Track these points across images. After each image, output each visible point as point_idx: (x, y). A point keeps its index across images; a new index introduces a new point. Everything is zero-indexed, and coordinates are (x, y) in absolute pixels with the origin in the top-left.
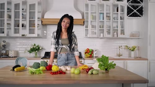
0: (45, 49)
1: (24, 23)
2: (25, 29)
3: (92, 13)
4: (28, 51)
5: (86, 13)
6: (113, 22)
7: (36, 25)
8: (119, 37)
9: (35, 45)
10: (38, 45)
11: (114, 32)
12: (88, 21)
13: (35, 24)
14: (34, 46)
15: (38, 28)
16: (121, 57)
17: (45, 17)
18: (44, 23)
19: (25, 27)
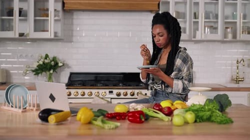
0: (69, 67)
1: (24, 6)
2: (26, 20)
4: (33, 71)
6: (225, 5)
8: (238, 38)
9: (47, 56)
10: (55, 57)
11: (227, 28)
12: (168, 3)
13: (48, 10)
14: (46, 58)
15: (56, 18)
16: (241, 85)
18: (67, 7)
19: (26, 15)
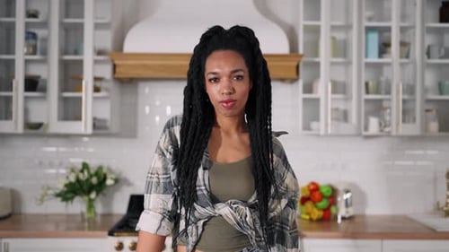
0: (129, 184)
1: (35, 71)
2: (44, 98)
3: (333, 28)
4: (58, 195)
5: (306, 28)
6: (426, 66)
7: (87, 82)
9: (85, 166)
10: (100, 168)
11: (427, 111)
12: (317, 65)
13: (81, 80)
14: (82, 171)
15: (97, 94)
17: (129, 47)
18: (122, 73)
19: (44, 90)
